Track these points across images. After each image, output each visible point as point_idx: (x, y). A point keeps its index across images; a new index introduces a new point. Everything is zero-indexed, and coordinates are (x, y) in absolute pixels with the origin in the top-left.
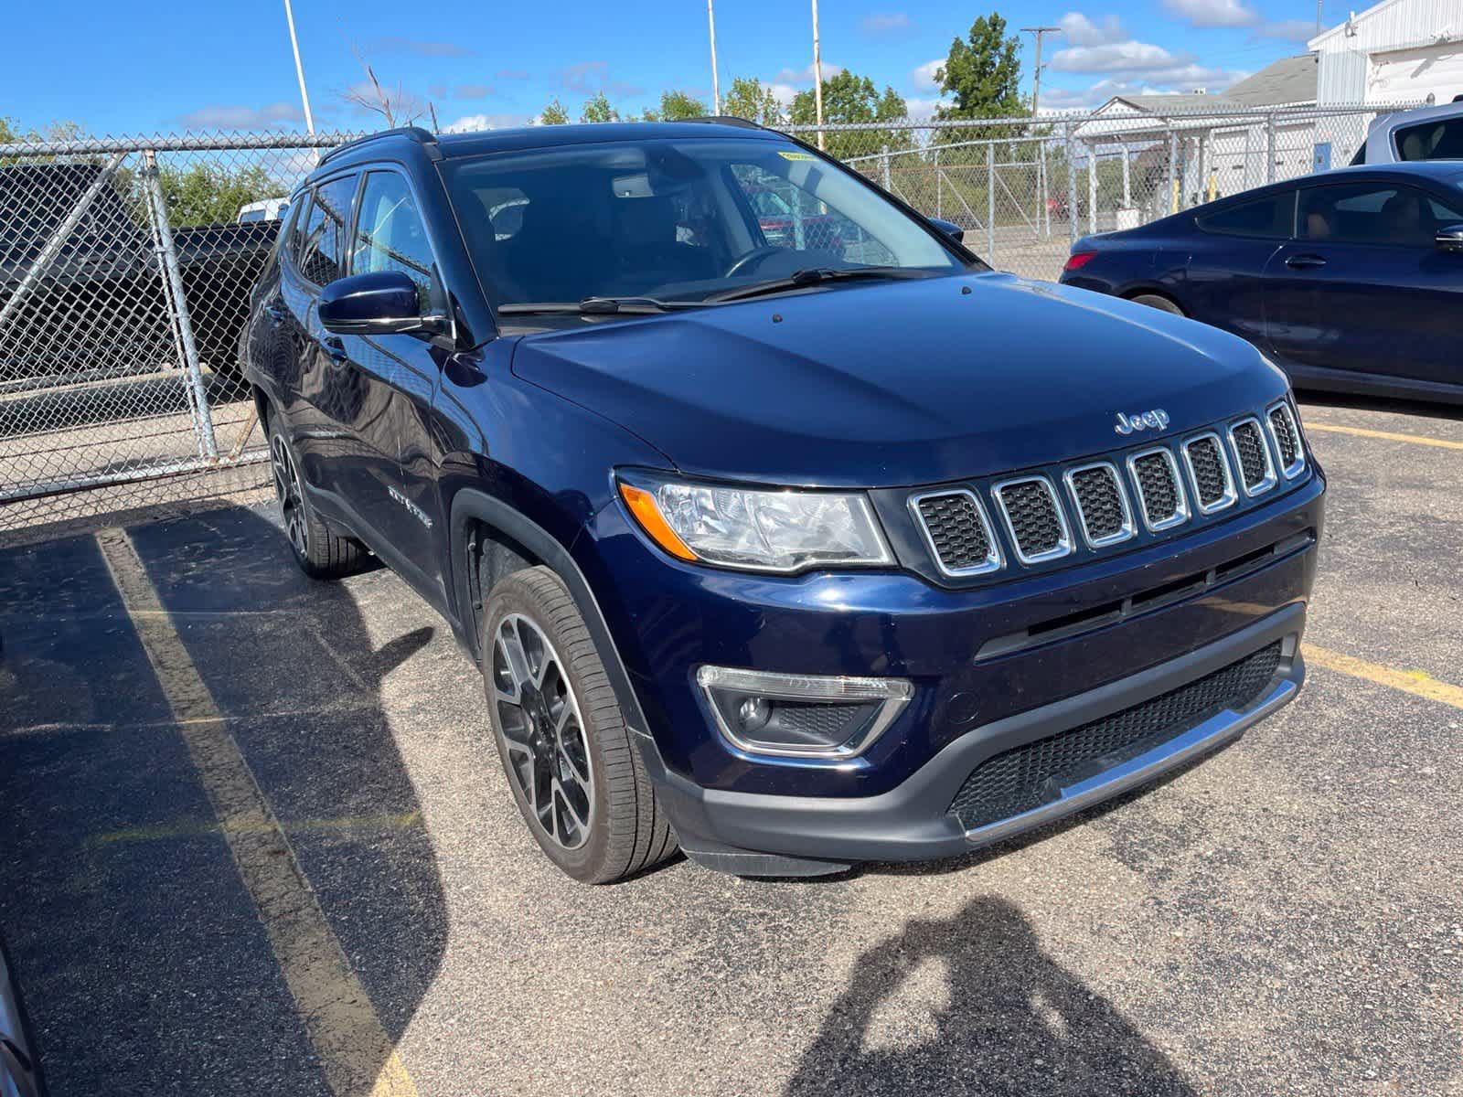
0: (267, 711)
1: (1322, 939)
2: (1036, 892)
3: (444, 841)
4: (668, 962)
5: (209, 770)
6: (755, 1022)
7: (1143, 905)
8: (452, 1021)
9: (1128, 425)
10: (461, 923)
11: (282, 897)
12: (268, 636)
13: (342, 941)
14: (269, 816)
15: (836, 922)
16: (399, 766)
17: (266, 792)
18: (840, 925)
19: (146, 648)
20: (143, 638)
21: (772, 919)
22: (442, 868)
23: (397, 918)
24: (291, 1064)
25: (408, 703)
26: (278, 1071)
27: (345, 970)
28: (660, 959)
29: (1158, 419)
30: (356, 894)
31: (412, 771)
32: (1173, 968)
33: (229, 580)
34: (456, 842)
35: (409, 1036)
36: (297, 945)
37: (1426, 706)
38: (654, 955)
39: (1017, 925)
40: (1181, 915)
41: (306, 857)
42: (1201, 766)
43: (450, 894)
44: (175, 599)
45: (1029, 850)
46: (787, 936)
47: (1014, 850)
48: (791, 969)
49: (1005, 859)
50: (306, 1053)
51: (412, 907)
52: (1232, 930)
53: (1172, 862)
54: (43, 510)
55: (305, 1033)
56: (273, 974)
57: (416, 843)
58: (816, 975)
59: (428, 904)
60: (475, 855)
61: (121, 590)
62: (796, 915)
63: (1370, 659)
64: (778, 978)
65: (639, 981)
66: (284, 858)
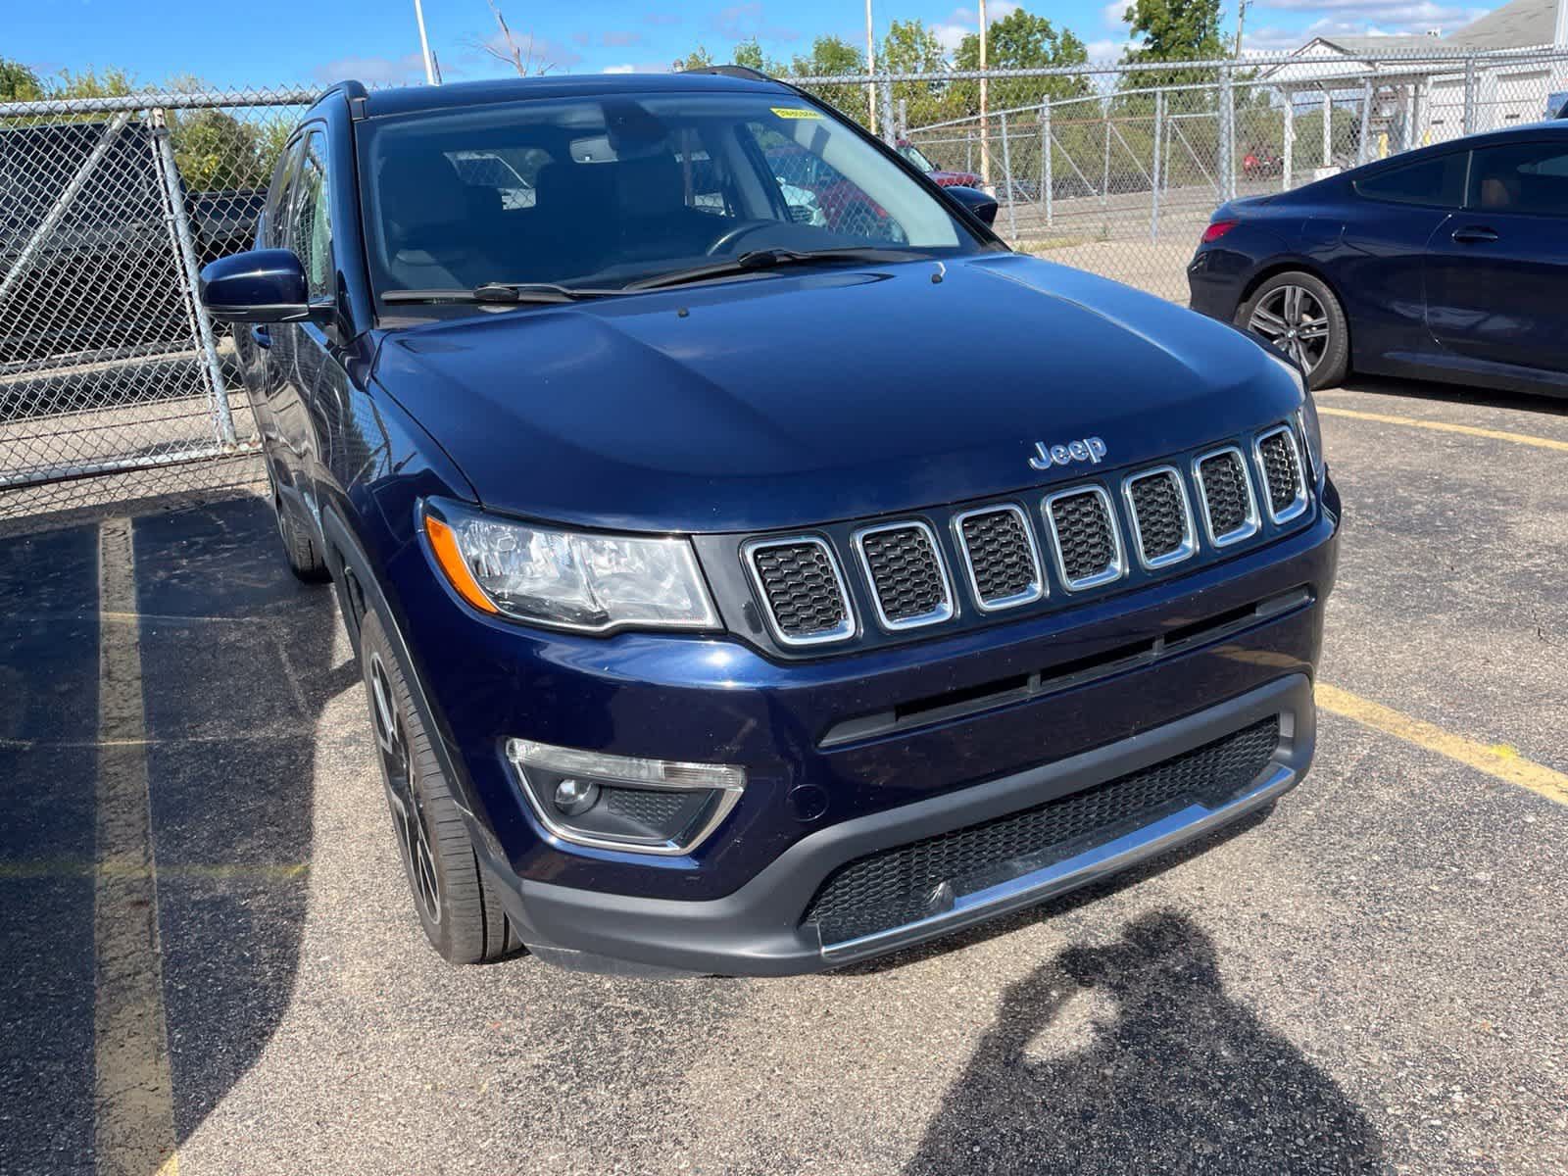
0: (194, 735)
1: (1283, 1094)
2: (958, 1006)
3: (322, 900)
4: (512, 1065)
5: (108, 800)
6: (582, 1150)
7: (1078, 1031)
8: (250, 1122)
9: (1047, 457)
10: (303, 1002)
11: (126, 957)
12: (232, 647)
13: (169, 1015)
14: (149, 860)
15: (717, 1028)
16: (307, 806)
17: (156, 829)
18: (719, 1032)
19: (102, 655)
20: (103, 643)
21: (645, 1020)
22: (307, 934)
23: (238, 991)
24: (67, 1157)
25: (343, 733)
26: (49, 1164)
27: (160, 1050)
28: (505, 1061)
29: (1092, 449)
30: (205, 959)
31: (318, 814)
32: (1087, 1117)
33: (216, 580)
34: (334, 902)
35: (198, 1136)
36: (121, 1016)
37: (1503, 792)
38: (501, 1055)
39: (921, 1047)
40: (1118, 1047)
41: (168, 911)
42: (1206, 854)
43: (305, 966)
44: (153, 601)
45: (967, 951)
46: (655, 1042)
47: (951, 950)
48: (644, 1085)
49: (936, 961)
50: (85, 1146)
51: (257, 979)
52: (1173, 1073)
53: (1130, 978)
54: (62, 496)
55: (92, 1121)
56: (85, 1047)
57: (290, 900)
58: (670, 1094)
59: (277, 978)
60: (350, 918)
61: (102, 587)
62: (674, 1015)
63: (1451, 727)
64: (626, 1096)
65: (472, 1088)
66: (145, 910)
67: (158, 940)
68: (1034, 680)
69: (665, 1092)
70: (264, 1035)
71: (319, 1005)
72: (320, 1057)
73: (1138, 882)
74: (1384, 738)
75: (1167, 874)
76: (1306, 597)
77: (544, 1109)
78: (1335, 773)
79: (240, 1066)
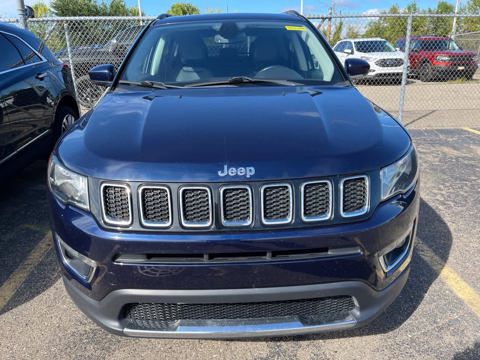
4: (80, 328)
8: (14, 317)
11: (32, 259)
13: (26, 279)
23: (45, 278)
27: (16, 288)
28: (80, 326)
30: (47, 266)
36: (17, 275)
51: (52, 276)
64: (96, 351)
65: (66, 330)
66: (48, 247)
67: (43, 257)
68: (206, 257)
69: (106, 355)
70: (38, 293)
71: (57, 289)
72: (44, 305)
73: (314, 340)
74: (471, 314)
75: (328, 341)
76: (359, 251)
77: (75, 345)
78: (435, 322)
79: (27, 300)
